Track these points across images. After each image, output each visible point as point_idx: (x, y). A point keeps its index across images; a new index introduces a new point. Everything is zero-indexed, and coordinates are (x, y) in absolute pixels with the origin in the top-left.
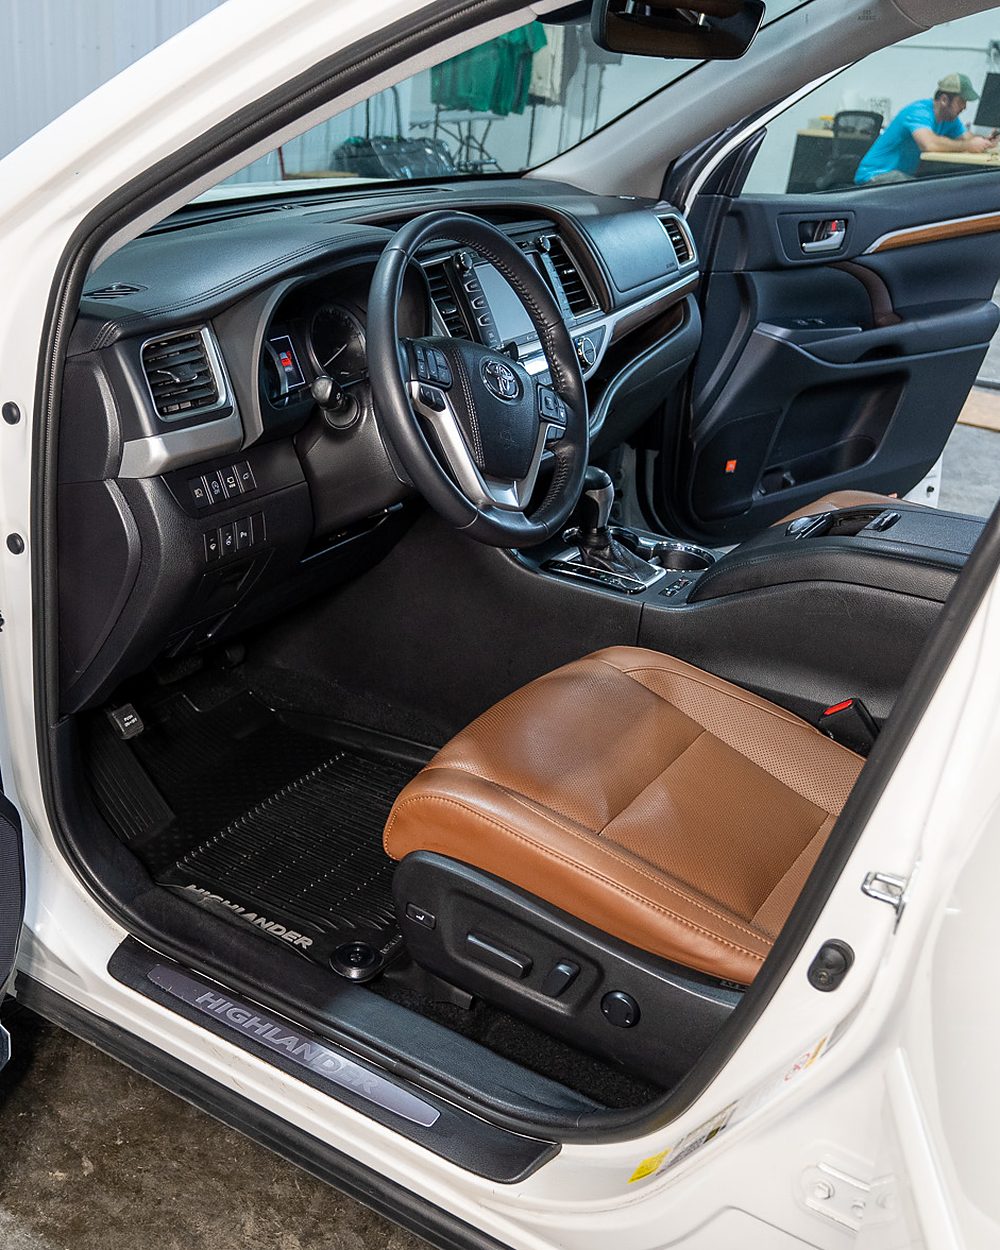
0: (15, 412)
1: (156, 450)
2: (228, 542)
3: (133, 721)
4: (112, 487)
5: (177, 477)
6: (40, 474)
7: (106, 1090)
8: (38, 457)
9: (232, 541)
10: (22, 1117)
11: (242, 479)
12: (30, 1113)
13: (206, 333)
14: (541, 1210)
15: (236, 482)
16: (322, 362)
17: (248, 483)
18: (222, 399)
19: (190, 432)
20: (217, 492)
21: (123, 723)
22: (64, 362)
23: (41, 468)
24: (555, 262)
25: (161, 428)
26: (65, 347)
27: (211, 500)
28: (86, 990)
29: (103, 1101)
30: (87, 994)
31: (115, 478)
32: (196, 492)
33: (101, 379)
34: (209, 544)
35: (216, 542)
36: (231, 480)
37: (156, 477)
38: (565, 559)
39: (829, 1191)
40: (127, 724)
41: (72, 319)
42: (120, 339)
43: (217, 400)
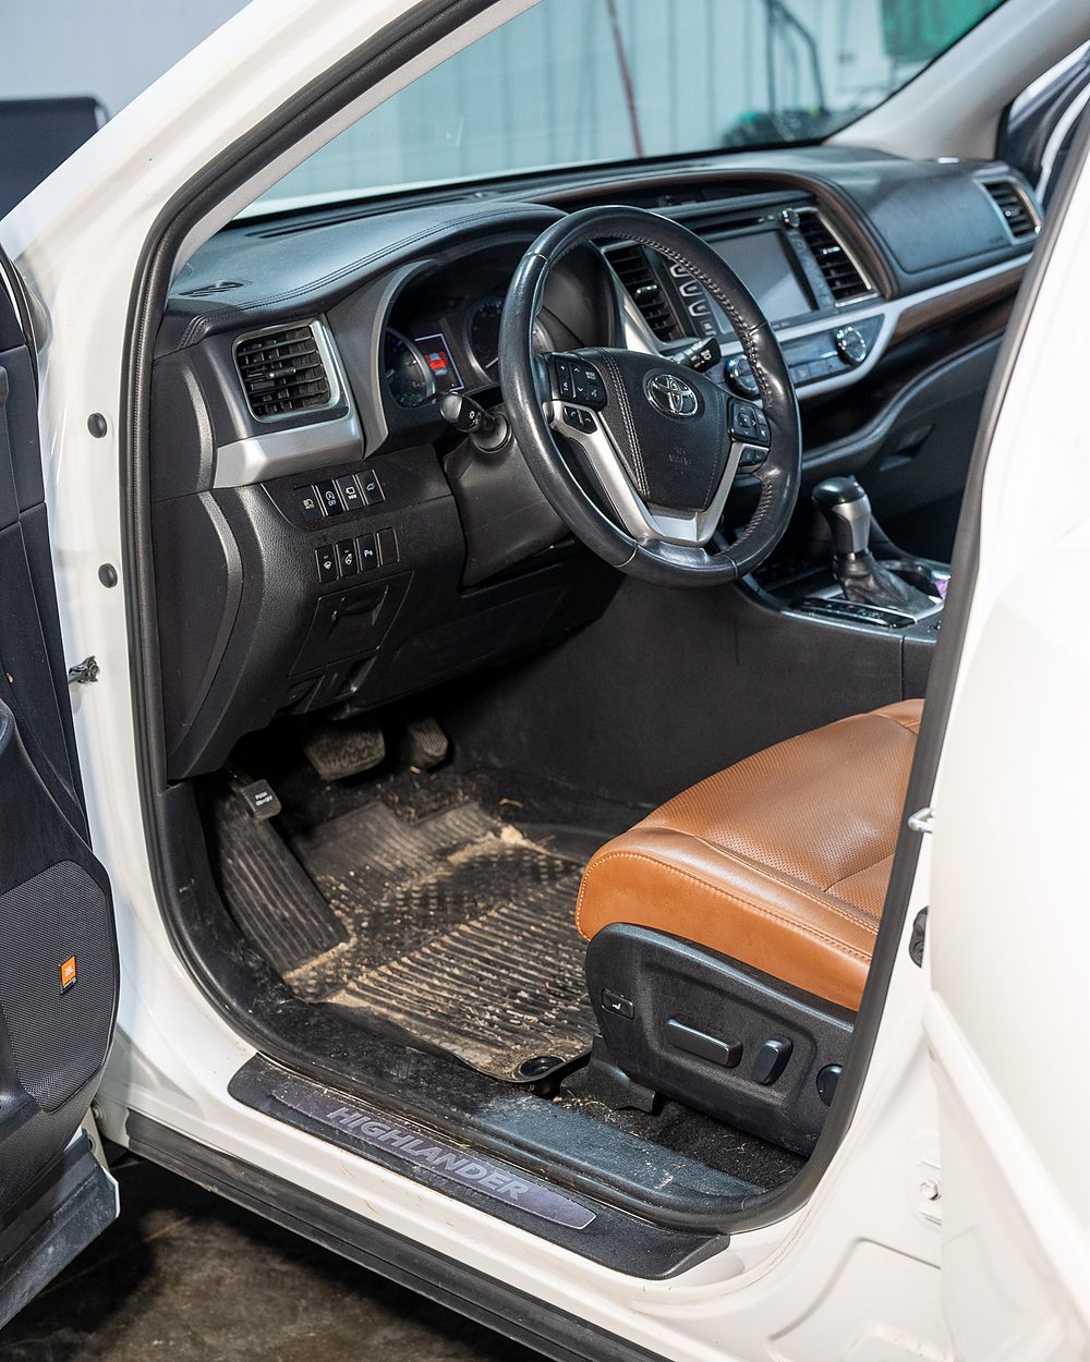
0: (101, 425)
1: (253, 455)
2: (348, 561)
3: (268, 799)
4: (208, 502)
5: (279, 485)
6: (129, 489)
7: (270, 1316)
8: (126, 472)
9: (354, 559)
10: (156, 1346)
11: (365, 490)
12: (168, 1340)
13: (317, 328)
14: (693, 1302)
15: (357, 493)
16: (482, 364)
17: (373, 494)
18: (335, 399)
19: (294, 433)
20: (332, 503)
21: (255, 801)
22: (152, 365)
23: (129, 484)
24: (809, 240)
25: (257, 430)
26: (152, 348)
27: (325, 512)
28: (204, 1119)
29: (263, 1327)
30: (204, 1123)
31: (211, 490)
32: (306, 502)
33: (191, 381)
34: (322, 562)
35: (331, 559)
36: (351, 491)
37: (255, 485)
38: (826, 597)
39: (936, 1187)
40: (259, 803)
41: (159, 316)
42: (210, 334)
43: (328, 401)
